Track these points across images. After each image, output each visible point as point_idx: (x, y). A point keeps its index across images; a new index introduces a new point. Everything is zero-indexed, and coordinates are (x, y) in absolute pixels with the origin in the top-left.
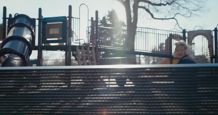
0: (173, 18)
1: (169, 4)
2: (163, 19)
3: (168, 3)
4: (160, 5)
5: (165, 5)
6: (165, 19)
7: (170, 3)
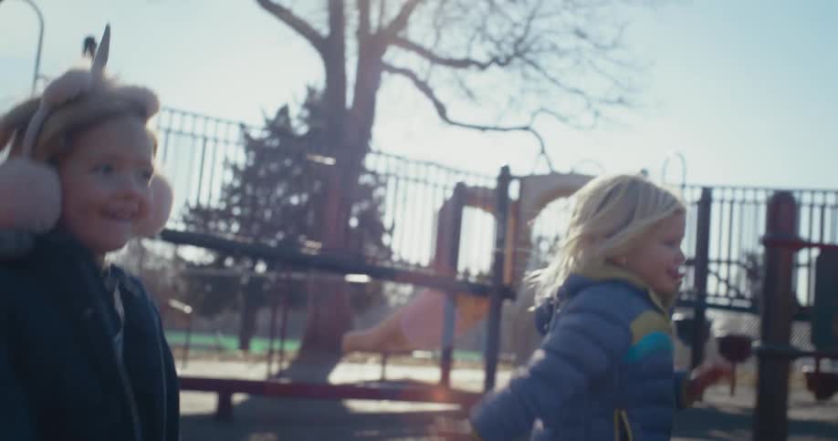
0: (526, 128)
1: (501, 65)
2: (483, 129)
3: (495, 60)
4: (465, 63)
5: (482, 67)
6: (495, 129)
7: (503, 60)
